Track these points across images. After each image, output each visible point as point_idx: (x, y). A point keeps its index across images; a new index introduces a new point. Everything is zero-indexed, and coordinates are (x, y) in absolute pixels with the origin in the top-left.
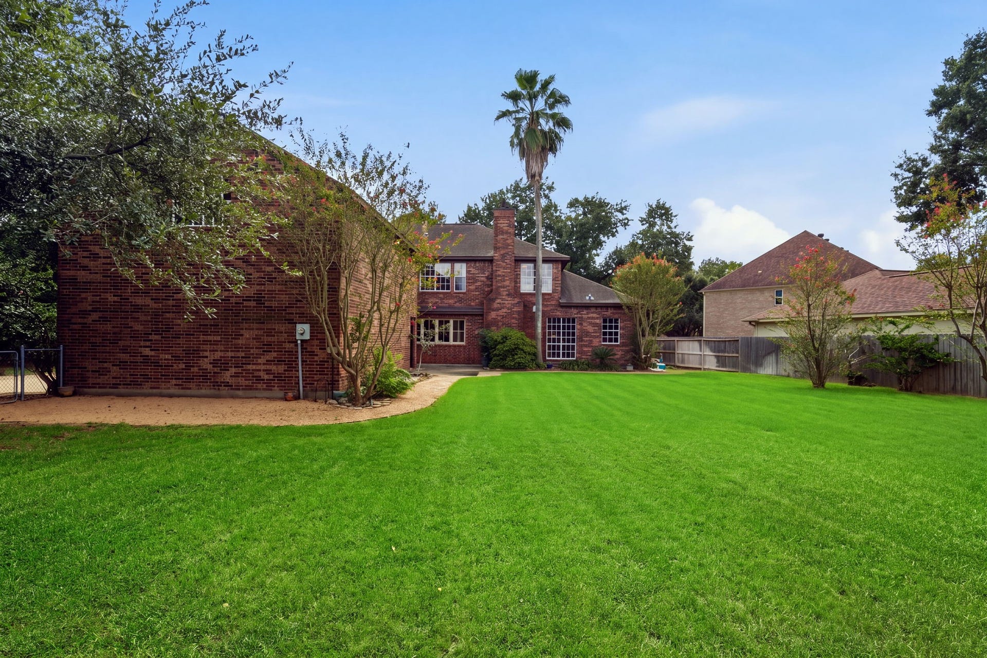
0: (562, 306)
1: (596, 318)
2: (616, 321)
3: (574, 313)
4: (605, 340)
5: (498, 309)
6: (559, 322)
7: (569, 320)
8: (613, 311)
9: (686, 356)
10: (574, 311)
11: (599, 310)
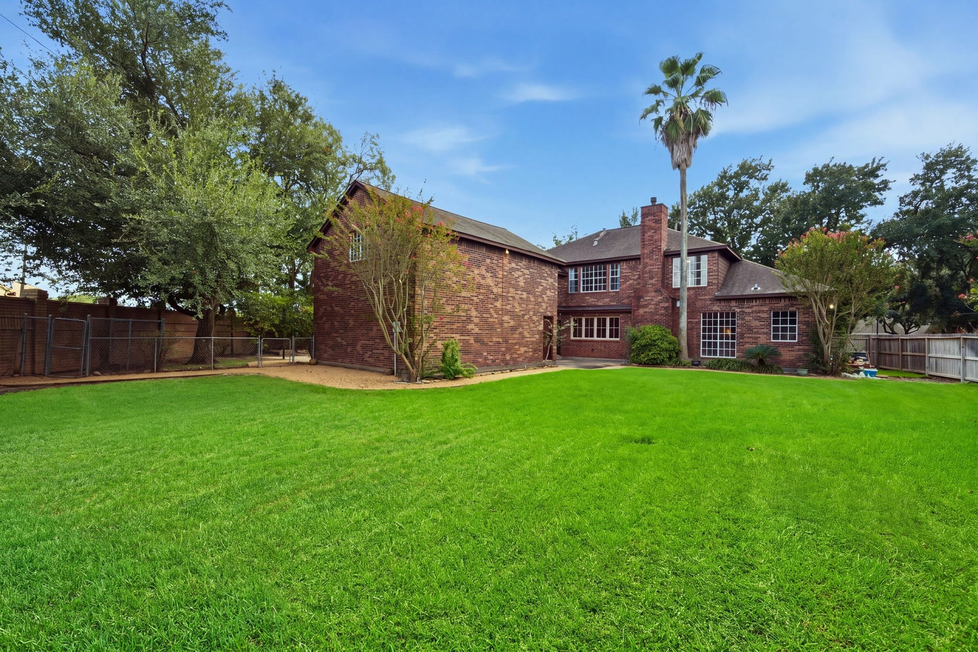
0: (719, 300)
1: (765, 311)
2: (793, 314)
3: (735, 307)
4: (776, 337)
5: (645, 306)
6: (716, 317)
7: (727, 314)
8: (787, 302)
9: (940, 361)
10: (733, 303)
11: (767, 302)
